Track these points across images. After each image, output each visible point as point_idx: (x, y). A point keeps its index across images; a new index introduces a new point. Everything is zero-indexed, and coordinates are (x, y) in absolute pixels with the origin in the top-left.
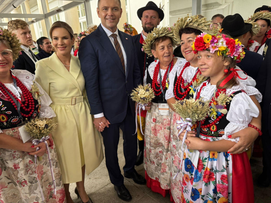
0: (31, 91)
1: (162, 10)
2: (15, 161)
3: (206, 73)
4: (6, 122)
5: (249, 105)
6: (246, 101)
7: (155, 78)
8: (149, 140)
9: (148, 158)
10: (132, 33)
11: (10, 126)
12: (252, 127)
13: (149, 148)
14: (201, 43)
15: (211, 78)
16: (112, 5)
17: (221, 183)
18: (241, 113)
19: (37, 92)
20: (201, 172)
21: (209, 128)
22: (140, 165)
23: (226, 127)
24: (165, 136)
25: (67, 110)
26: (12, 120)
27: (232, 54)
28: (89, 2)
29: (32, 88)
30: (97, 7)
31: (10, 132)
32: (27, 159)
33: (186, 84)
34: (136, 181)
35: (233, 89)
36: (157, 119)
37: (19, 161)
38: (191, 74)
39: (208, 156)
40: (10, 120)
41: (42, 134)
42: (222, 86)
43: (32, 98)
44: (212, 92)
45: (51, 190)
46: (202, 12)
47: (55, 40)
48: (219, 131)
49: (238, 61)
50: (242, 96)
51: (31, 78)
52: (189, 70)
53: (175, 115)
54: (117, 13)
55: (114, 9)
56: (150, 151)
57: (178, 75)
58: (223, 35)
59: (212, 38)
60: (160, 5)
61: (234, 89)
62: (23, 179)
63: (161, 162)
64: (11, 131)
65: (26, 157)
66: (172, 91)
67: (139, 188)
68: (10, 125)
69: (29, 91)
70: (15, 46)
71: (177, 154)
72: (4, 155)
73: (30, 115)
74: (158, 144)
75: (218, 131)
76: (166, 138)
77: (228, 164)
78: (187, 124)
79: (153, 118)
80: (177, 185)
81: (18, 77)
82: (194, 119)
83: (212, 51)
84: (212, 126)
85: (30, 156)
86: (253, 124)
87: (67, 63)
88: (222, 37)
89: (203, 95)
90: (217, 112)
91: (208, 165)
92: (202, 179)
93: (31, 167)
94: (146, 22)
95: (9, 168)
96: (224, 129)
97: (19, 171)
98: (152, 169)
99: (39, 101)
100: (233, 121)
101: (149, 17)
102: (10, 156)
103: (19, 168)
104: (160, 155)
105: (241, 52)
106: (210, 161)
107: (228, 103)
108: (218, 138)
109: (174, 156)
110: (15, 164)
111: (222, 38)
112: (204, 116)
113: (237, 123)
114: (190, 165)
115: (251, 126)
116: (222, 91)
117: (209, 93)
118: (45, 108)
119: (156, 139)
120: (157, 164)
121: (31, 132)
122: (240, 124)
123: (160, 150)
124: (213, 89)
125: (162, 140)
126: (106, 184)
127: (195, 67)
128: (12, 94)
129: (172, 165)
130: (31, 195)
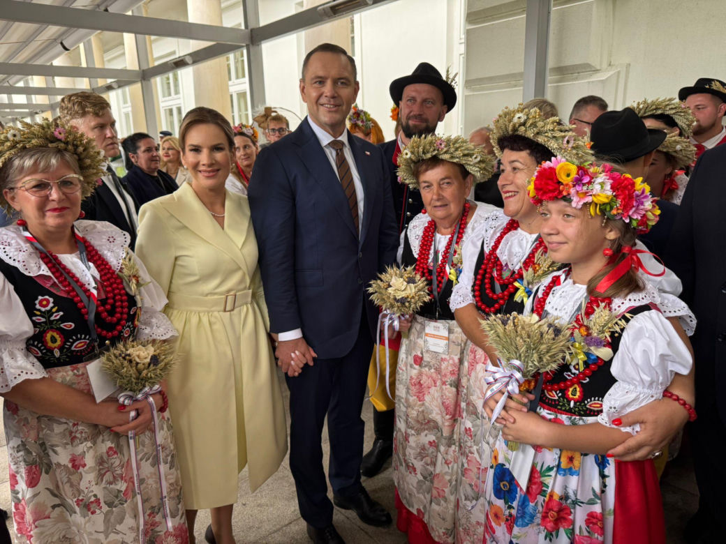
0: (120, 274)
1: (453, 84)
2: (76, 448)
3: (561, 255)
4: (59, 349)
5: (669, 344)
6: (661, 333)
7: (424, 254)
8: (404, 409)
9: (401, 456)
10: (370, 133)
11: (67, 360)
12: (675, 400)
13: (403, 430)
14: (550, 182)
15: (572, 266)
16: (334, 73)
17: (586, 534)
18: (648, 361)
19: (134, 276)
20: (537, 502)
21: (564, 392)
22: (376, 477)
23: (607, 394)
24: (443, 403)
25: (215, 323)
26: (75, 345)
27: (626, 214)
28: (258, 45)
29: (123, 266)
30: (301, 77)
31: (68, 375)
32: (103, 445)
33: (506, 274)
34: (364, 518)
35: (630, 300)
36: (425, 359)
37: (85, 449)
38: (520, 250)
39: (557, 463)
40: (69, 344)
41: (142, 380)
42: (602, 291)
43: (123, 292)
44: (575, 302)
45: (154, 525)
46: (549, 85)
47: (192, 152)
48: (589, 400)
49: (641, 230)
50: (651, 318)
51: (119, 242)
52: (515, 239)
53: (473, 352)
54: (345, 92)
55: (339, 83)
56: (406, 438)
57: (487, 250)
58: (605, 167)
59: (578, 172)
60: (448, 71)
61: (632, 300)
62: (93, 494)
63: (432, 469)
64: (70, 373)
65: (101, 437)
66: (470, 288)
67: (371, 537)
68: (68, 357)
69: (116, 273)
70: (90, 165)
71: (476, 452)
72: (48, 432)
73: (116, 332)
74: (425, 424)
75: (586, 402)
76: (447, 408)
77: (605, 486)
78: (511, 377)
79: (414, 353)
80: (471, 533)
81: (88, 238)
82: (530, 364)
83: (577, 202)
84: (571, 386)
85: (111, 437)
86: (677, 392)
87: (218, 207)
88: (603, 171)
89: (553, 307)
90: (587, 354)
91: (554, 484)
92: (538, 520)
93: (112, 464)
94: (411, 112)
95: (59, 465)
96: (603, 397)
97: (83, 473)
98: (411, 487)
99: (138, 298)
100: (628, 380)
101: (419, 100)
102: (63, 435)
103: (84, 465)
104: (430, 452)
105: (650, 211)
106: (560, 474)
107: (616, 335)
108: (583, 418)
109: (467, 456)
110: (73, 455)
111: (604, 174)
112: (555, 361)
113: (636, 387)
114: (507, 481)
115: (670, 397)
116: (602, 301)
117: (570, 303)
118: (151, 317)
119: (420, 410)
120: (421, 474)
121: (116, 375)
122: (643, 388)
123: (432, 438)
124: (578, 296)
125: (437, 414)
126: (287, 522)
127: (530, 234)
128: (77, 281)
129: (461, 479)
130: (110, 536)
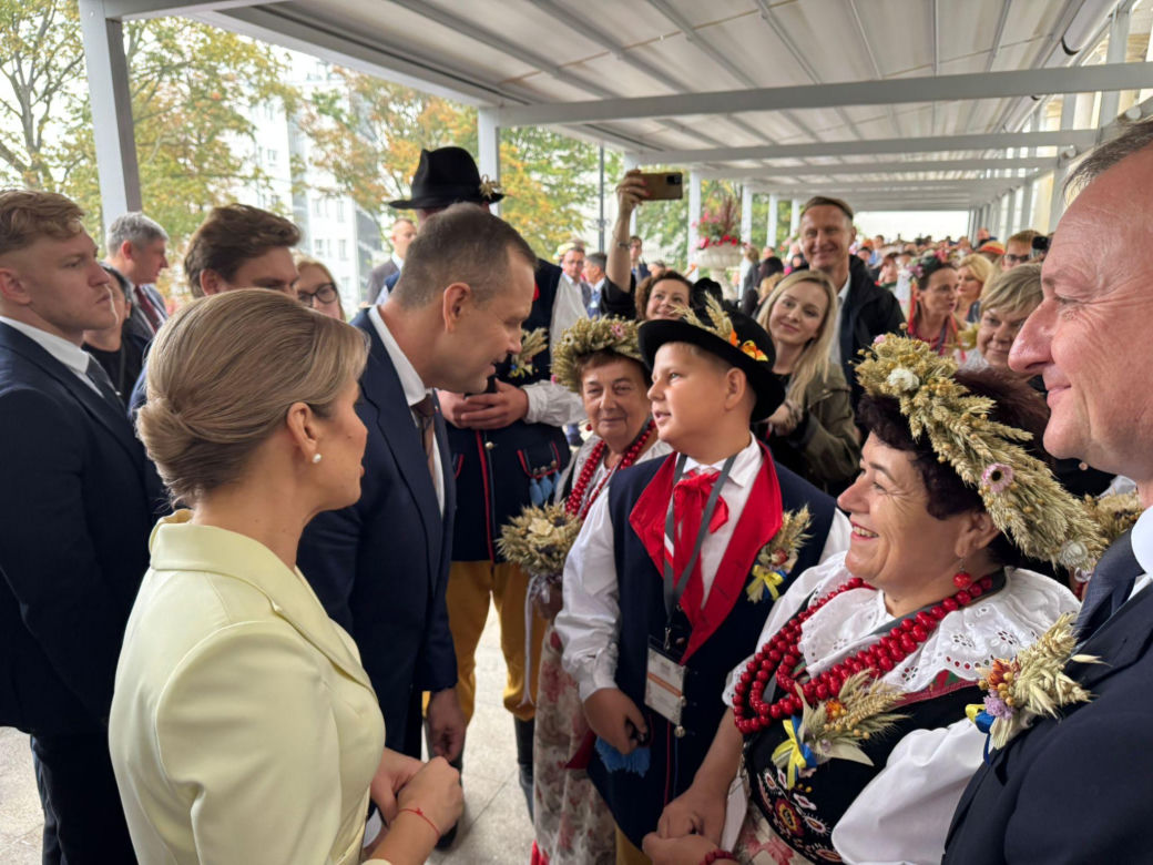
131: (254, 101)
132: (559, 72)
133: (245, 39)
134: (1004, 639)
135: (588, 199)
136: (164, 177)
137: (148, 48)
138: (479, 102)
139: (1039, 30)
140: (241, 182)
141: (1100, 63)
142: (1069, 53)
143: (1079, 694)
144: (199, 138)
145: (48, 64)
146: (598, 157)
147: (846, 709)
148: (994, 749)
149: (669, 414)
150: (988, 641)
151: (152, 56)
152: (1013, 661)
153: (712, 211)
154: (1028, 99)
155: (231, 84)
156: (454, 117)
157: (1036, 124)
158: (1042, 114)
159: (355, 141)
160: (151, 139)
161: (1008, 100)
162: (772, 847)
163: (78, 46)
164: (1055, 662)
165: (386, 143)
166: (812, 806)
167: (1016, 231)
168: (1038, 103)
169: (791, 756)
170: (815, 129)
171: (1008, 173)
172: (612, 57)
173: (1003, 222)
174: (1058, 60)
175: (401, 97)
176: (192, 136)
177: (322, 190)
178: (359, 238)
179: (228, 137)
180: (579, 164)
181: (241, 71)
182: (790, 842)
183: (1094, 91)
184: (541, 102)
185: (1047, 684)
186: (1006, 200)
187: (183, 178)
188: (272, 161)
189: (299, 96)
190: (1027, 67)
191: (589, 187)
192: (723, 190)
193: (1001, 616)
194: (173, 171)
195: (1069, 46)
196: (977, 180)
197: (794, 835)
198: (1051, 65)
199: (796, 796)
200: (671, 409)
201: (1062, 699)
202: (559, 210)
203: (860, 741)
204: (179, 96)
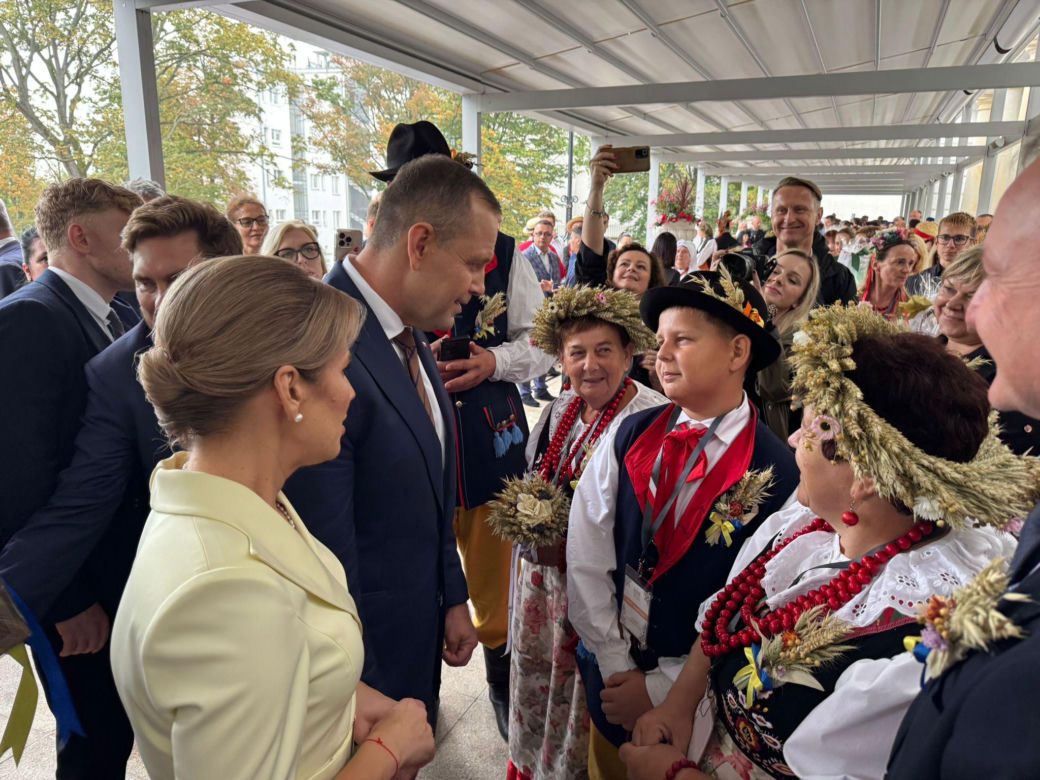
74: (537, 664)
98: (516, 738)
104: (541, 699)
120: (529, 725)
123: (545, 683)
131: (261, 87)
132: (536, 63)
133: (255, 31)
134: (945, 579)
135: (557, 179)
136: (179, 153)
137: (168, 38)
138: (462, 90)
139: (974, 30)
140: (248, 159)
141: (1028, 61)
142: (1001, 51)
143: (1011, 629)
144: (212, 118)
145: (80, 51)
146: (567, 142)
147: (800, 639)
148: (931, 679)
149: (680, 374)
150: (930, 582)
151: (172, 44)
152: (949, 598)
153: (669, 191)
154: (961, 93)
155: (241, 71)
156: (438, 103)
157: (968, 115)
158: (973, 107)
159: (349, 123)
160: (169, 119)
161: (944, 93)
162: (734, 759)
163: (107, 34)
164: (989, 600)
165: (377, 126)
166: (769, 725)
167: (946, 214)
168: (970, 96)
169: (750, 679)
170: (765, 118)
171: (940, 160)
172: (584, 50)
173: (934, 205)
174: (991, 57)
175: (391, 85)
176: (206, 117)
177: (320, 167)
178: (351, 211)
179: (238, 118)
180: (549, 147)
181: (251, 59)
182: (749, 756)
183: (1024, 86)
184: (518, 90)
185: (980, 619)
186: (937, 185)
187: (198, 153)
188: (275, 141)
189: (301, 82)
190: (961, 63)
191: (558, 167)
192: (679, 172)
193: (943, 559)
194: (188, 148)
195: (1001, 45)
196: (912, 166)
197: (753, 750)
198: (984, 61)
199: (754, 715)
200: (682, 370)
201: (995, 634)
202: (530, 189)
203: (812, 669)
204: (195, 81)
